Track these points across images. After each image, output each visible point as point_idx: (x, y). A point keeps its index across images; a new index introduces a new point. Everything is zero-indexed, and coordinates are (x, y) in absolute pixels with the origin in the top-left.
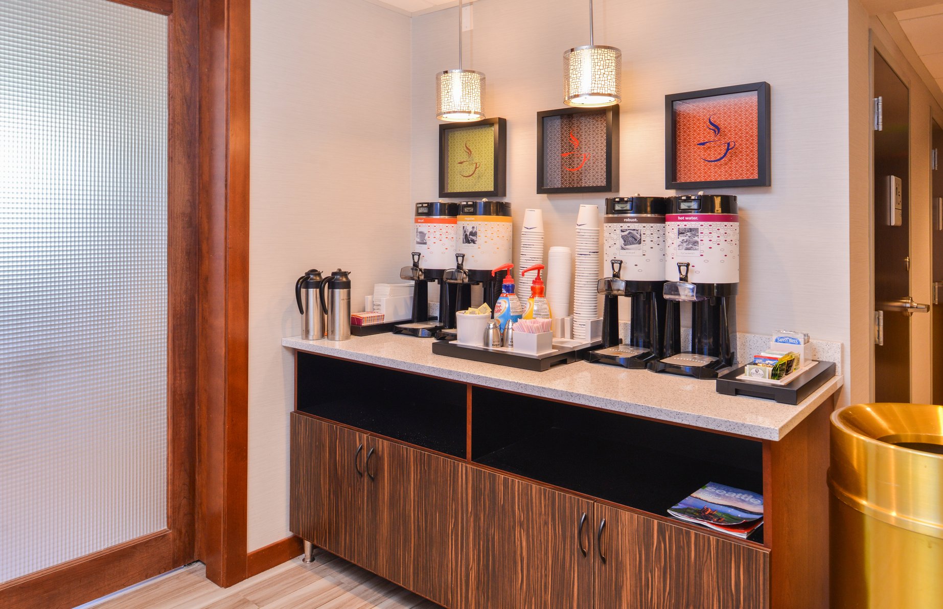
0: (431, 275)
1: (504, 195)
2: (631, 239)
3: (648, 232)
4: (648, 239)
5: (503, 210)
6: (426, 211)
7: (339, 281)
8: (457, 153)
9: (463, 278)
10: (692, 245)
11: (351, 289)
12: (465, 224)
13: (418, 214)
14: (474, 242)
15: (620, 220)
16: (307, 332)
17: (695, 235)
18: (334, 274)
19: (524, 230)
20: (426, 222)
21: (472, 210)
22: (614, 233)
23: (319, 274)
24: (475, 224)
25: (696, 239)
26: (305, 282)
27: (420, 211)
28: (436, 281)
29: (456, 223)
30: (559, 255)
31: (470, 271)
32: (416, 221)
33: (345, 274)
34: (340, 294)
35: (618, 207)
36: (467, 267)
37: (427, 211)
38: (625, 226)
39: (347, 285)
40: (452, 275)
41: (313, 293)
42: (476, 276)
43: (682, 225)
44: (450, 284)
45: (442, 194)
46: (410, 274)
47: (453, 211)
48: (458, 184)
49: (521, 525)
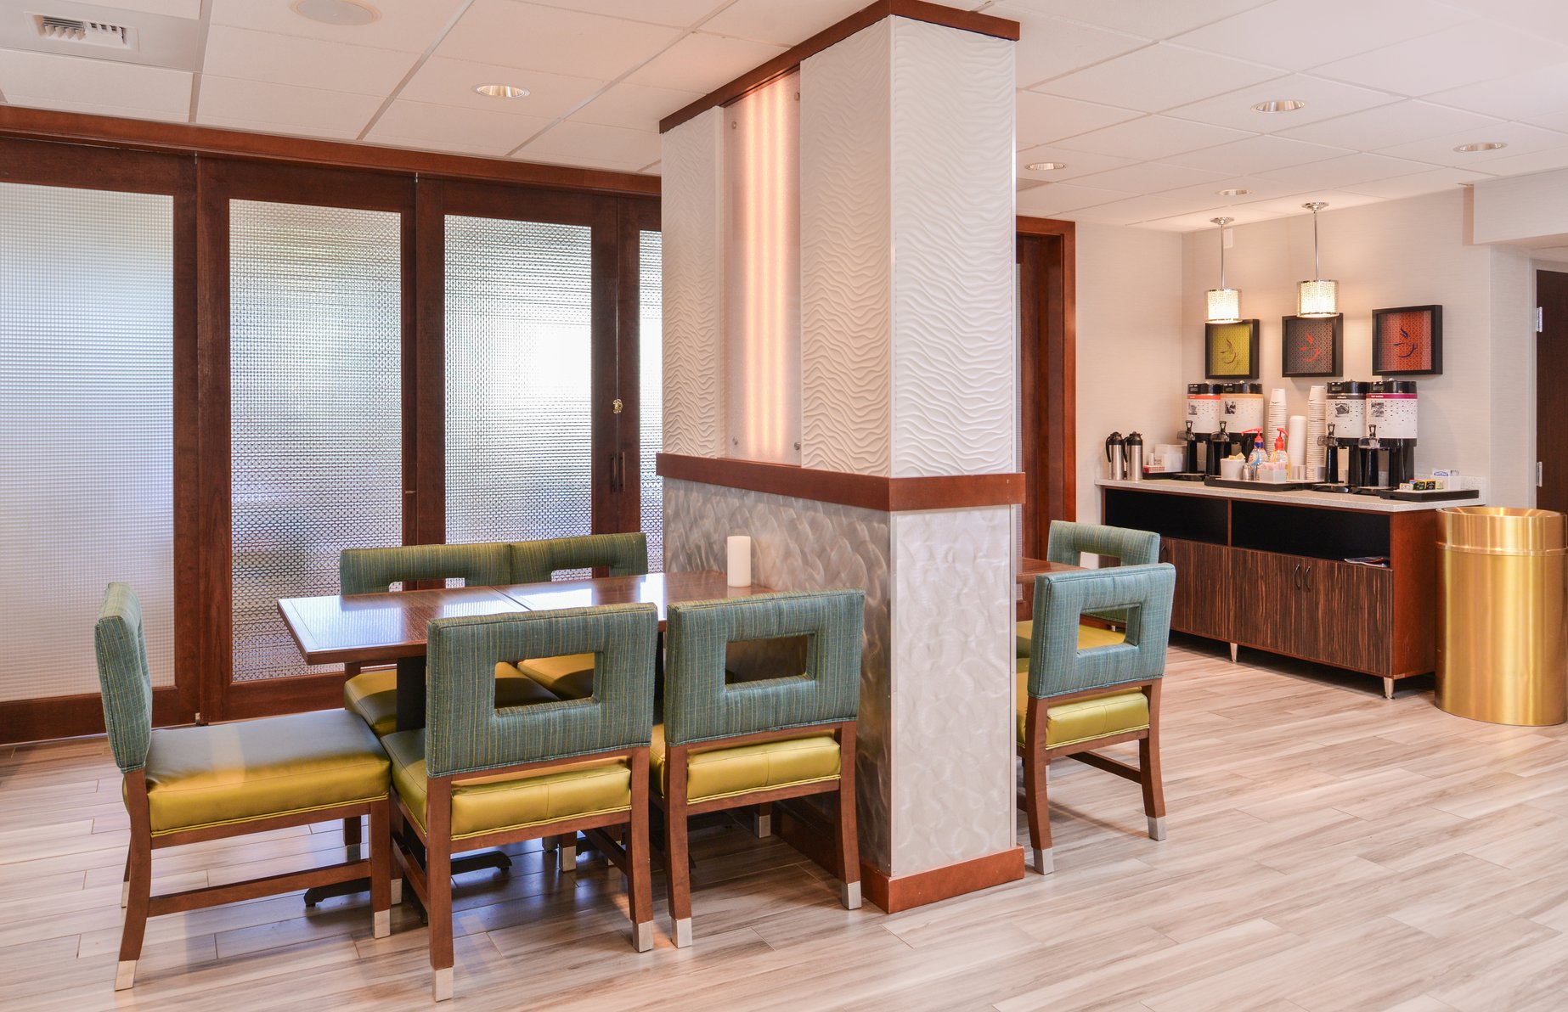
0: (1200, 437)
1: (1258, 377)
2: (1342, 410)
3: (1354, 406)
4: (1354, 411)
5: (1256, 389)
6: (1196, 390)
7: (1134, 440)
8: (1220, 345)
9: (1226, 438)
10: (1379, 413)
11: (1144, 447)
12: (1227, 400)
13: (1190, 392)
14: (1233, 413)
15: (1335, 398)
16: (1113, 474)
17: (1381, 407)
18: (1131, 435)
19: (1271, 404)
20: (1196, 398)
21: (1232, 389)
22: (1332, 405)
23: (1120, 435)
24: (1234, 400)
25: (1382, 410)
26: (1112, 440)
27: (1192, 390)
28: (1204, 442)
29: (1219, 399)
30: (1298, 421)
31: (1230, 434)
32: (1189, 398)
33: (1139, 435)
34: (1136, 448)
35: (1333, 389)
36: (1228, 431)
37: (1199, 390)
38: (1338, 401)
39: (1140, 443)
40: (1218, 436)
41: (1117, 448)
42: (1234, 437)
43: (1374, 401)
44: (1215, 443)
45: (1208, 376)
46: (1185, 436)
47: (1218, 390)
48: (1221, 369)
49: (1262, 578)
